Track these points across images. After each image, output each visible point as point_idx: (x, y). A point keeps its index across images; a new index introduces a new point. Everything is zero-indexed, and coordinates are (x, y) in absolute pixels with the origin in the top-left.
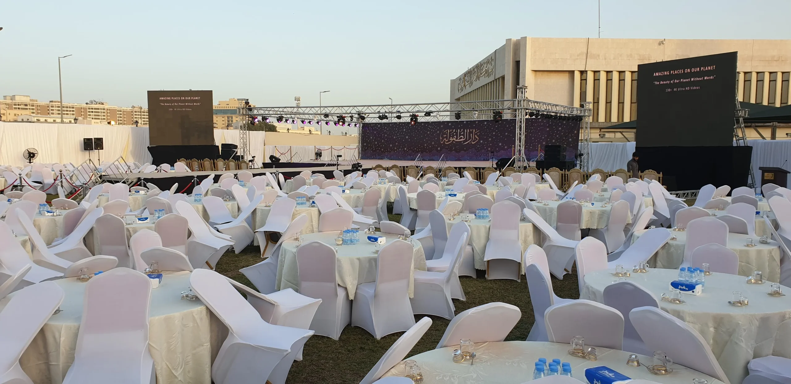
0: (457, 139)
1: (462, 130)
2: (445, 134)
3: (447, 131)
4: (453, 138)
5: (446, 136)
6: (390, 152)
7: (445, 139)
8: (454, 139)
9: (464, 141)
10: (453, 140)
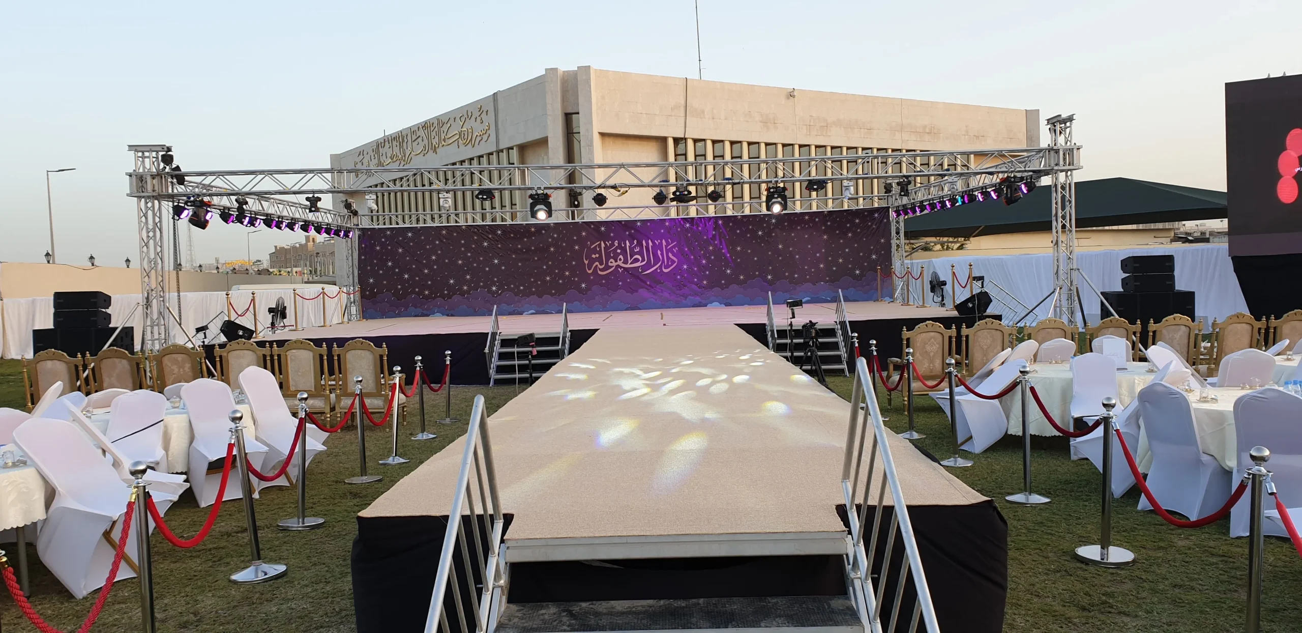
0: (626, 262)
1: (635, 242)
2: (594, 251)
3: (600, 245)
4: (616, 261)
5: (597, 255)
6: (450, 297)
7: (597, 263)
8: (620, 263)
9: (645, 267)
10: (618, 266)
